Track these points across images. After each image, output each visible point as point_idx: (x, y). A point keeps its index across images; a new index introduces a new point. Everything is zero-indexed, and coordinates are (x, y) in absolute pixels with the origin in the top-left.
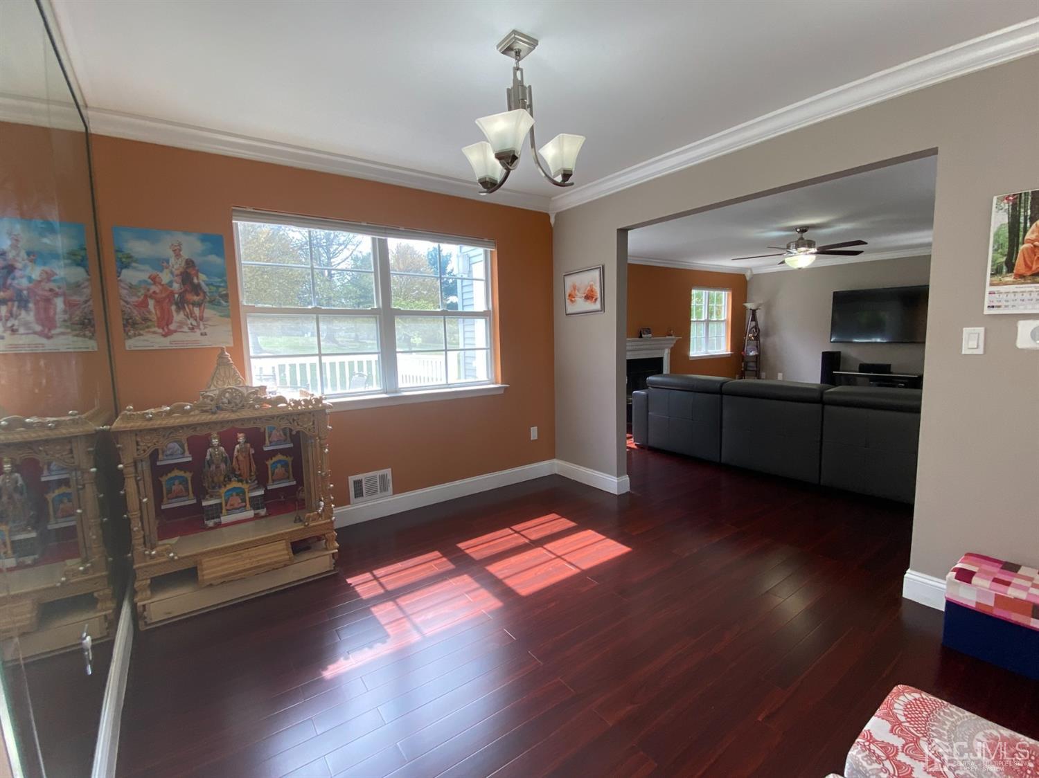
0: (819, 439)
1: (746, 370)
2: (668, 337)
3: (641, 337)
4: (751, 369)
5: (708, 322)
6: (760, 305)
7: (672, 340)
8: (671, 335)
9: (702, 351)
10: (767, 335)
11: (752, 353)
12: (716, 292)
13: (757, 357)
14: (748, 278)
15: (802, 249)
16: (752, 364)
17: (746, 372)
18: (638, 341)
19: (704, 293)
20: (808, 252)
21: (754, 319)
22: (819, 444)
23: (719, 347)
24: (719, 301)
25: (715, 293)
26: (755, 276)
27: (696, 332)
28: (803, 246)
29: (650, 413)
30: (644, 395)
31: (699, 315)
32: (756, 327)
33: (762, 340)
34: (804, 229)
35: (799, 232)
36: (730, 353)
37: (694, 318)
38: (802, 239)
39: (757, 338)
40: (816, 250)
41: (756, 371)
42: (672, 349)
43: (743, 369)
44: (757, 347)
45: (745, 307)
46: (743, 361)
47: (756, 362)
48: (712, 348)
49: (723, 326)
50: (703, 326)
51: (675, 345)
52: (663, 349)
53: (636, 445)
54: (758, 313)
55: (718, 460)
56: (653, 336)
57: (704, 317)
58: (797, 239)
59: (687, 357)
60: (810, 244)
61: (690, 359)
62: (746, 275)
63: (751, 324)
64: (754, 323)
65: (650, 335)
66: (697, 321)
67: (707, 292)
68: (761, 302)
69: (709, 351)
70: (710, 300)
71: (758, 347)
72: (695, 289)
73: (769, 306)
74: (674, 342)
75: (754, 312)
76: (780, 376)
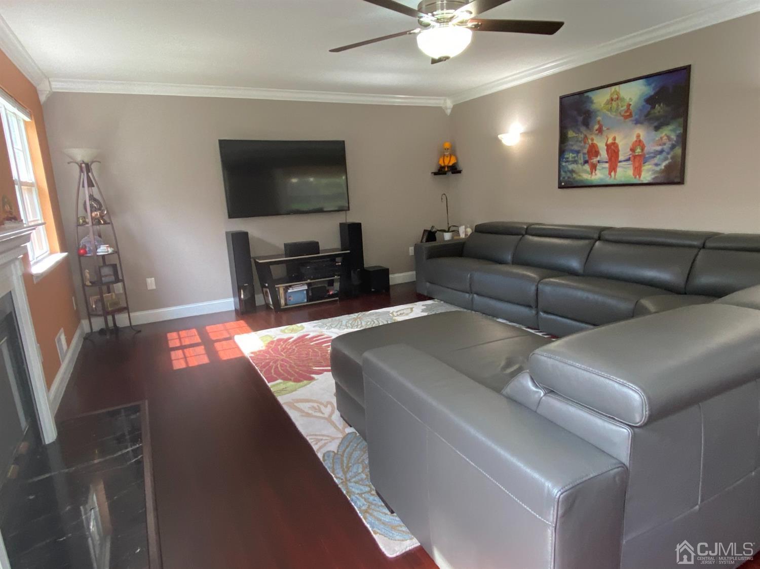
21: (90, 182)
63: (85, 192)
76: (151, 283)
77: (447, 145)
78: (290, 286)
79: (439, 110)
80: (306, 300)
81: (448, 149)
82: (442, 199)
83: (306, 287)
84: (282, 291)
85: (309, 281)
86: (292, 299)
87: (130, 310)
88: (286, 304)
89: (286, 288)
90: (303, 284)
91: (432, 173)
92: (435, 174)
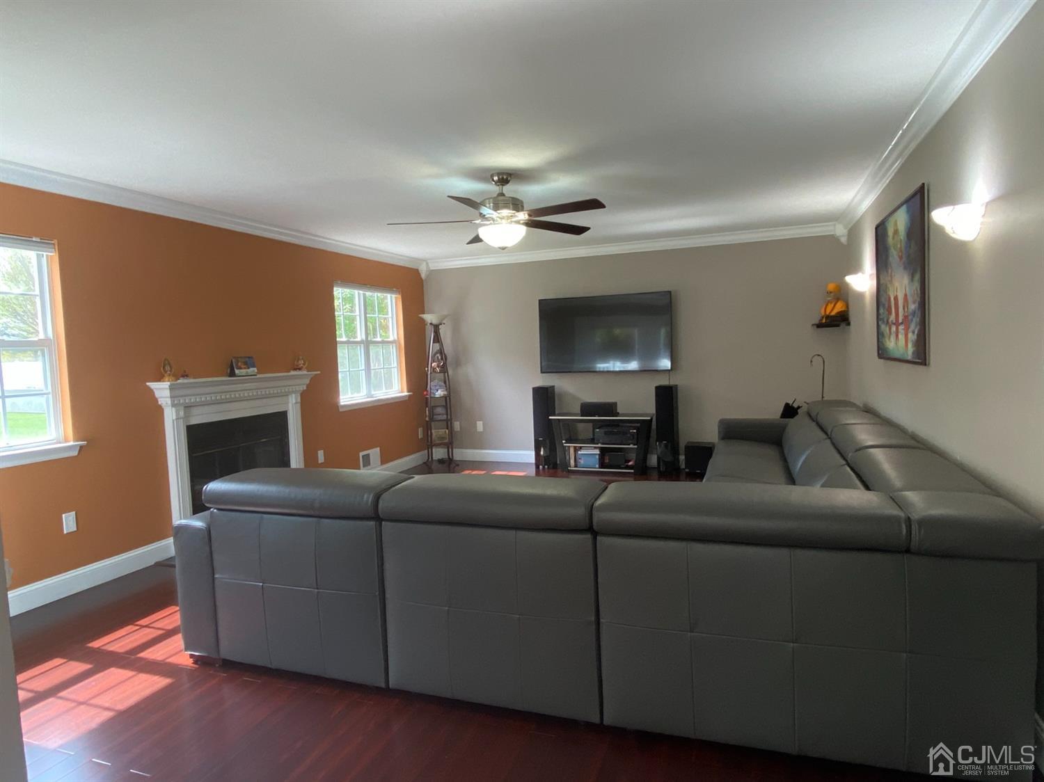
0: (593, 619)
1: (432, 419)
2: (293, 373)
3: (232, 374)
4: (440, 417)
5: (367, 344)
6: (445, 317)
7: (301, 379)
8: (300, 369)
9: (361, 394)
10: (458, 363)
11: (440, 393)
12: (376, 294)
13: (446, 398)
14: (423, 276)
15: (505, 212)
16: (439, 410)
17: (433, 424)
18: (222, 383)
19: (357, 294)
20: (514, 219)
21: (437, 339)
22: (594, 627)
23: (389, 385)
24: (382, 310)
25: (375, 296)
26: (432, 273)
27: (348, 363)
28: (506, 206)
29: (216, 576)
30: (199, 530)
31: (351, 330)
32: (441, 352)
33: (450, 372)
34: (505, 177)
35: (496, 182)
36: (406, 393)
37: (341, 336)
38: (502, 194)
39: (444, 369)
40: (527, 217)
41: (447, 420)
42: (304, 395)
43: (427, 419)
44: (445, 382)
45: (423, 321)
46: (427, 407)
47: (446, 407)
48: (378, 387)
49: (393, 350)
50: (360, 351)
51: (308, 386)
52: (287, 395)
53: (192, 656)
54: (443, 330)
55: (383, 685)
56: (259, 372)
57: (360, 336)
58: (495, 195)
59: (336, 405)
60: (517, 205)
61: (341, 410)
62: (420, 269)
63: (433, 348)
64: (437, 346)
65: (253, 370)
66: (348, 342)
67: (361, 292)
68: (446, 313)
69: (373, 393)
70: (366, 305)
71: (447, 383)
72: (339, 286)
73: (457, 319)
74: (307, 381)
75: (436, 328)
76: (480, 426)
77: (831, 287)
78: (581, 448)
79: (833, 239)
80: (597, 466)
81: (831, 292)
82: (811, 361)
83: (597, 452)
84: (572, 450)
85: (599, 445)
86: (582, 462)
87: (454, 446)
88: (576, 466)
89: (576, 450)
90: (595, 448)
91: (813, 325)
92: (820, 326)
